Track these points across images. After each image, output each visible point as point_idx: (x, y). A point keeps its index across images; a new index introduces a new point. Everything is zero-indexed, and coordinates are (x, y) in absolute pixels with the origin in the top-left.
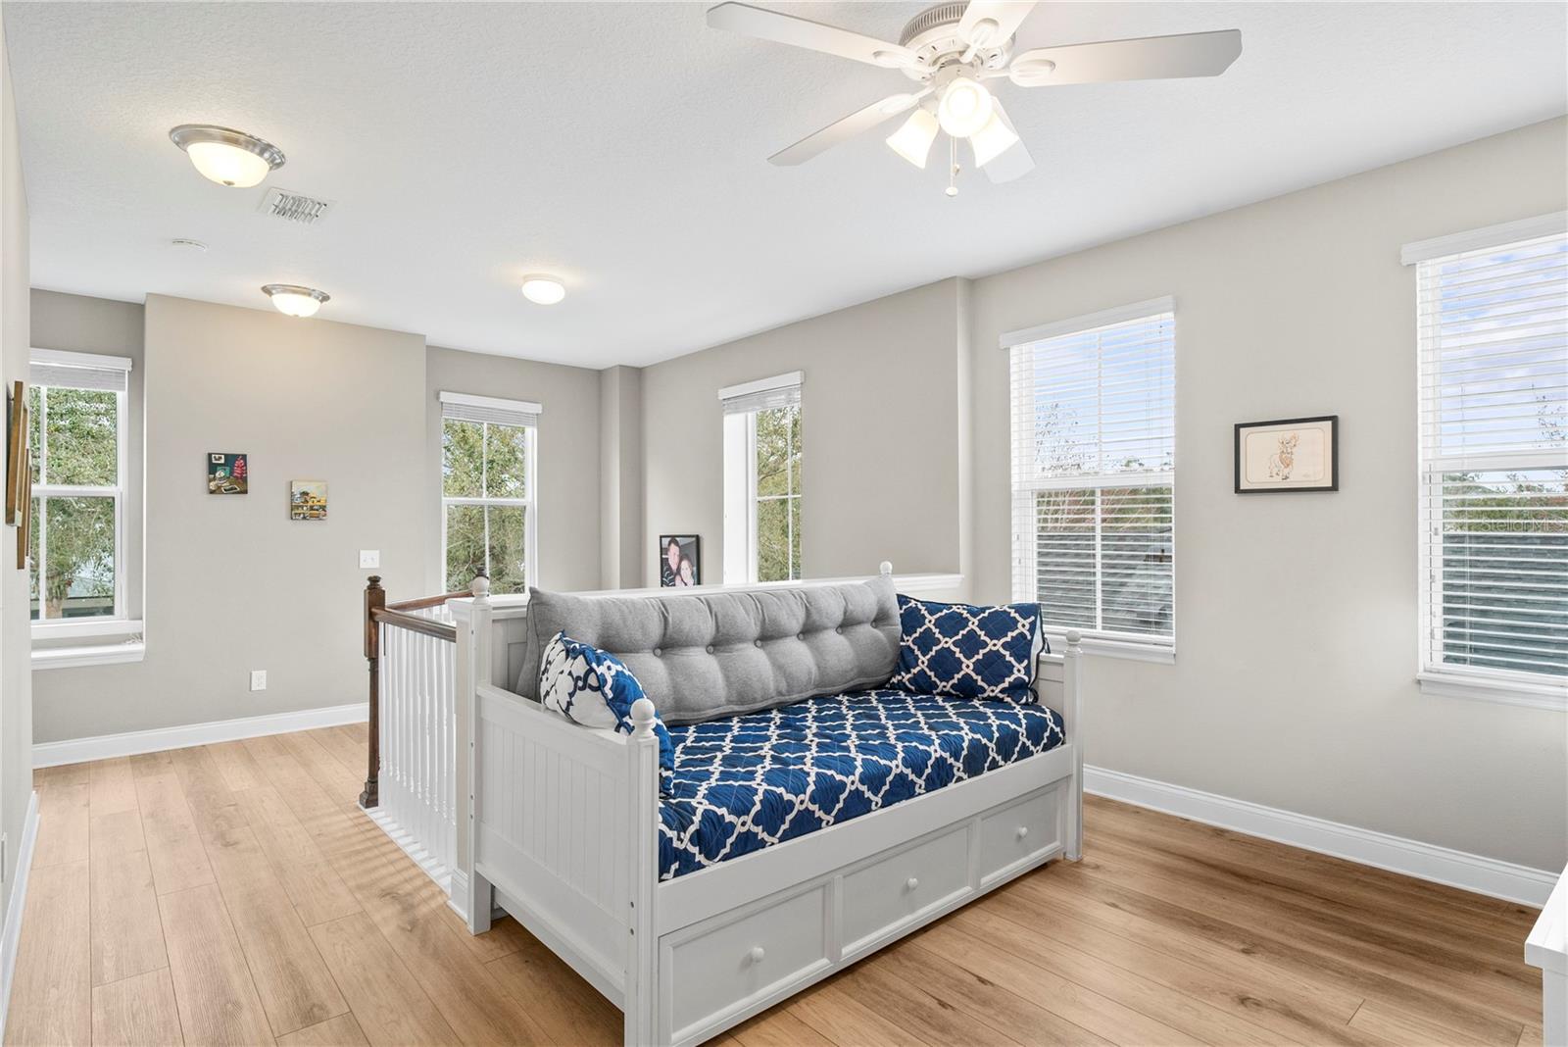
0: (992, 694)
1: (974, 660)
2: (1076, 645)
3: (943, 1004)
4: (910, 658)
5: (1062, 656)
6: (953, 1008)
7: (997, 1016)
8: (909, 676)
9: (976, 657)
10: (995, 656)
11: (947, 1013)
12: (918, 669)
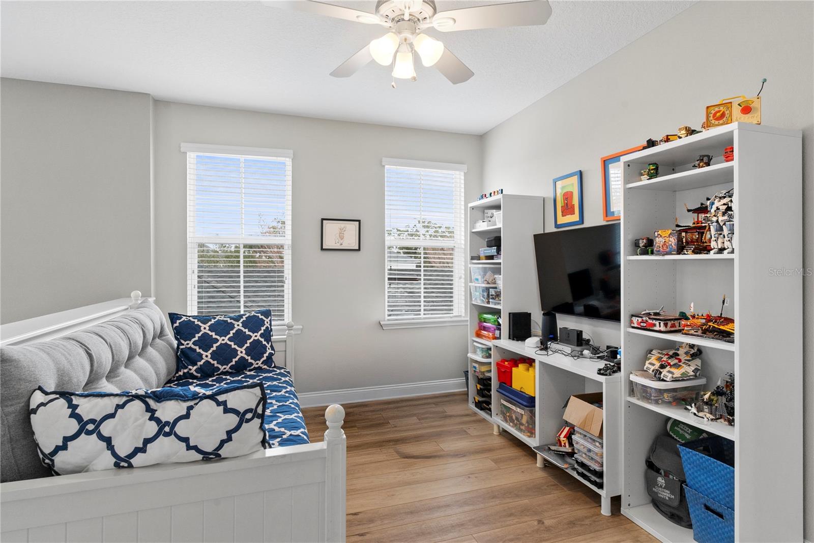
0: (256, 366)
1: (244, 347)
2: (292, 329)
3: (362, 535)
4: (192, 355)
5: (286, 337)
6: (367, 533)
7: (383, 522)
8: (195, 367)
9: (246, 345)
10: (257, 342)
11: (367, 537)
12: (203, 361)
